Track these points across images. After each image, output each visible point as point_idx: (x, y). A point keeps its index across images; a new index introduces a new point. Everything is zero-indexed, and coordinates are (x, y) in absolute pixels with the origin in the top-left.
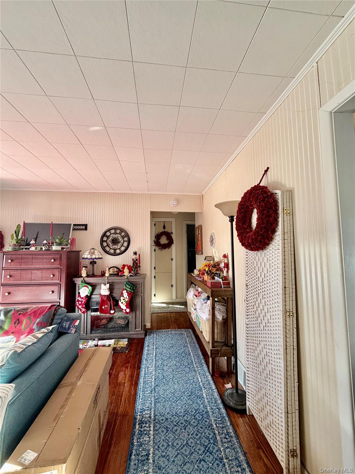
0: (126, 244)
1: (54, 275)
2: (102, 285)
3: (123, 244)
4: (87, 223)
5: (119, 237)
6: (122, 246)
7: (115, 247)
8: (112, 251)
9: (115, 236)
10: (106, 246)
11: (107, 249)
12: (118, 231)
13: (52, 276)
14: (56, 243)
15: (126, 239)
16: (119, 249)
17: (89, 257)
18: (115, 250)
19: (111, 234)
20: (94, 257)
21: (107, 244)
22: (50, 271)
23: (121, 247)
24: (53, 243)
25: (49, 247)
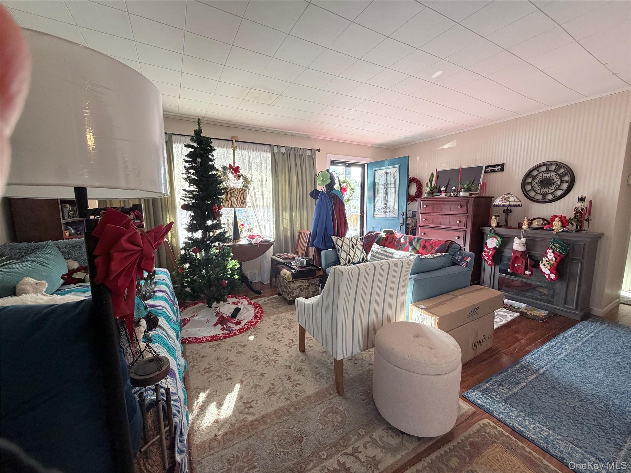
0: (565, 186)
1: (460, 222)
2: (516, 238)
3: (560, 186)
4: (505, 162)
5: (554, 177)
6: (558, 188)
7: (544, 190)
8: (539, 197)
9: (546, 175)
10: (530, 190)
11: (532, 194)
12: (553, 168)
13: (458, 222)
14: (464, 188)
15: (567, 178)
16: (551, 193)
17: (501, 203)
18: (544, 195)
19: (539, 173)
20: (507, 203)
21: (532, 187)
22: (457, 217)
23: (556, 190)
24: (461, 189)
25: (458, 194)
